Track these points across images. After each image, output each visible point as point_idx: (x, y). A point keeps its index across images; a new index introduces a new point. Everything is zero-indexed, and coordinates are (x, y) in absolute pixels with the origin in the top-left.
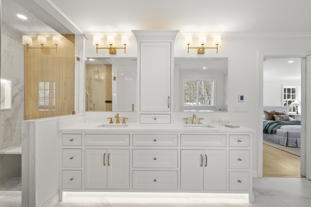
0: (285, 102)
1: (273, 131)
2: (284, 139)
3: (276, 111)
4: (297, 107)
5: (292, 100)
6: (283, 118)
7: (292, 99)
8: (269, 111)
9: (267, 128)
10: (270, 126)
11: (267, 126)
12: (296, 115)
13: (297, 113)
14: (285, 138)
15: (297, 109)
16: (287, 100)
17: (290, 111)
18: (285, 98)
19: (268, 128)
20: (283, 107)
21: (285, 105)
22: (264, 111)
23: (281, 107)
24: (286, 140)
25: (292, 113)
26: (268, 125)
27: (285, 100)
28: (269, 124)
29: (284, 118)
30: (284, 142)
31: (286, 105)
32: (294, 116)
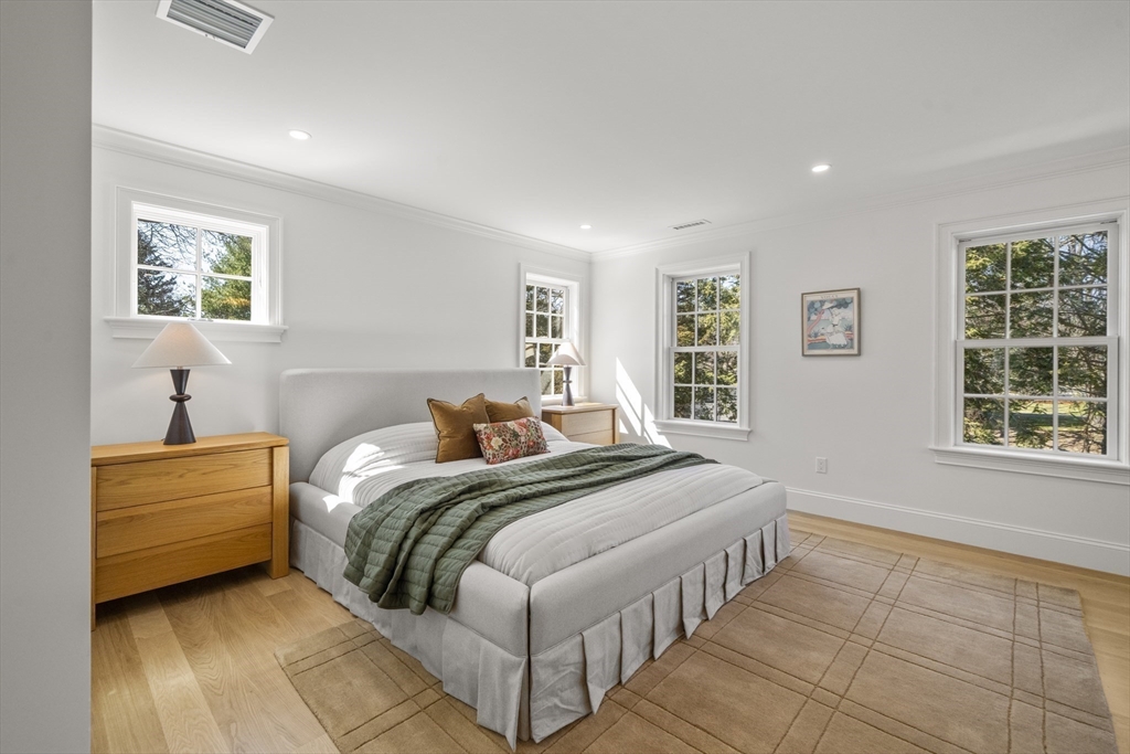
0: (530, 353)
1: (438, 588)
2: (507, 669)
3: (491, 398)
4: (568, 370)
5: (553, 341)
6: (516, 435)
7: (554, 336)
8: (457, 400)
9: (403, 555)
10: (425, 532)
11: (406, 537)
12: (564, 408)
13: (569, 401)
14: (515, 666)
15: (568, 382)
16: (535, 339)
17: (545, 391)
18: (529, 333)
19: (410, 554)
20: (522, 372)
21: (530, 362)
22: (429, 401)
23: (512, 376)
24: (516, 679)
25: (552, 400)
26: (414, 533)
27: (529, 339)
28: (423, 512)
29: (523, 439)
30: (505, 699)
31: (534, 361)
32: (559, 414)
